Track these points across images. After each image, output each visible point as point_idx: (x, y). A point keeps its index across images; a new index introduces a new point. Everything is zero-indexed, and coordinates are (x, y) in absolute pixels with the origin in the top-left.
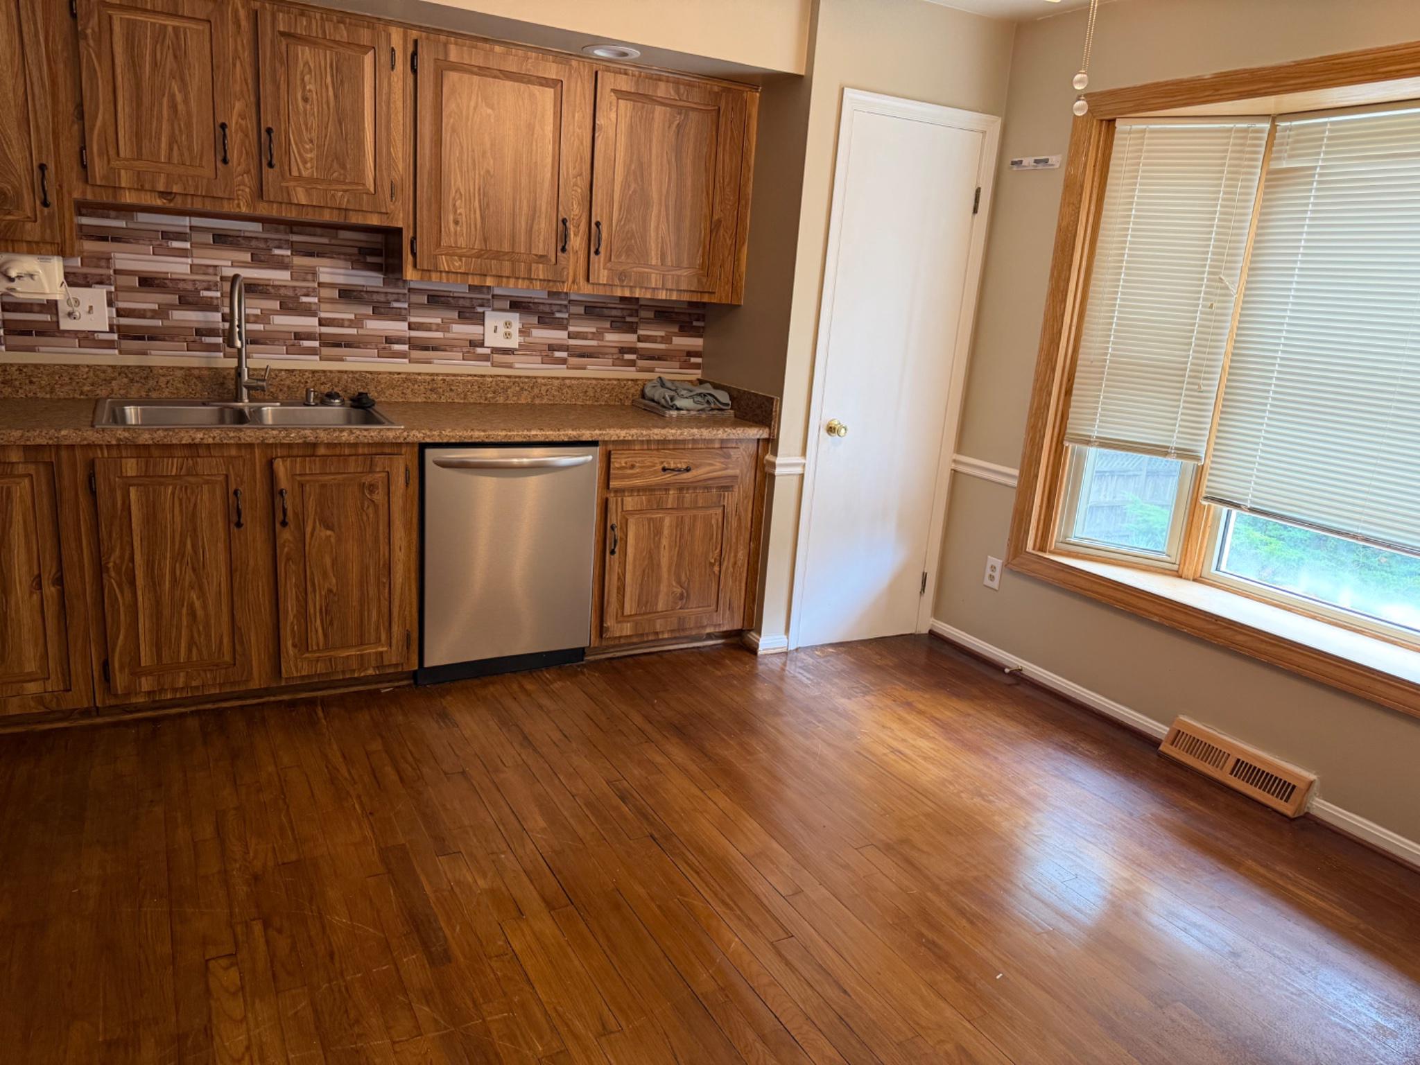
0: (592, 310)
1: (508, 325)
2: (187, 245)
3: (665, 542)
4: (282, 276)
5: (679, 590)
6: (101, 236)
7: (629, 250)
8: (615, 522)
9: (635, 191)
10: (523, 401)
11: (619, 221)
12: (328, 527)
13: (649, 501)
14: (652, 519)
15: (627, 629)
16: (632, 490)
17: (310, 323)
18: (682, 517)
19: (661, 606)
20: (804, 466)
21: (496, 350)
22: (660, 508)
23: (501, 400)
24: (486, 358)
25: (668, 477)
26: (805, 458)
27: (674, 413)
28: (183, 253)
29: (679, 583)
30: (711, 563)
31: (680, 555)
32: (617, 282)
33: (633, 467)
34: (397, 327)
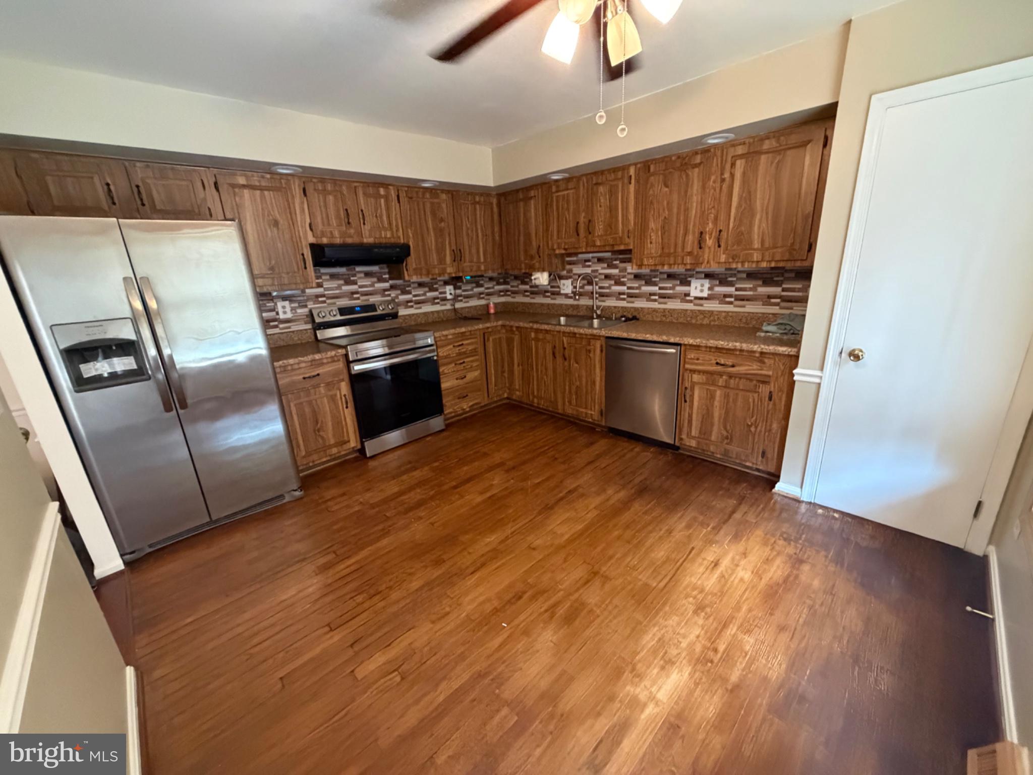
0: (751, 276)
1: (702, 285)
2: (590, 263)
3: (716, 403)
4: (615, 271)
5: (725, 433)
6: (570, 263)
7: (739, 242)
8: (687, 385)
9: (745, 208)
10: (705, 322)
11: (733, 228)
12: (577, 363)
13: (707, 379)
14: (710, 390)
15: (693, 443)
16: (699, 372)
17: (623, 289)
18: (728, 393)
19: (713, 438)
20: (821, 378)
21: (696, 298)
22: (713, 384)
23: (694, 321)
24: (691, 301)
25: (719, 368)
26: (822, 373)
27: (763, 334)
28: (589, 266)
29: (725, 428)
30: (748, 425)
31: (727, 413)
32: (731, 260)
33: (698, 359)
34: (655, 289)
